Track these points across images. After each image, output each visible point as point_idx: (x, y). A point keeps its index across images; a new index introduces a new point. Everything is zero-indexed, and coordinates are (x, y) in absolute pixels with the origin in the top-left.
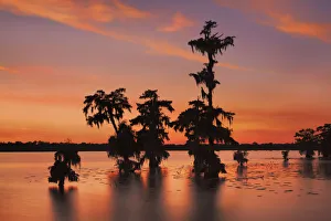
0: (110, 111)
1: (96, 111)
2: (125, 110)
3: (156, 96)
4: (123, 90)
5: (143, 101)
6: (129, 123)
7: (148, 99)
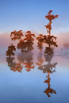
0: (18, 36)
1: (14, 36)
2: (22, 36)
3: (30, 33)
4: (21, 31)
5: (27, 34)
6: (23, 40)
7: (28, 33)
